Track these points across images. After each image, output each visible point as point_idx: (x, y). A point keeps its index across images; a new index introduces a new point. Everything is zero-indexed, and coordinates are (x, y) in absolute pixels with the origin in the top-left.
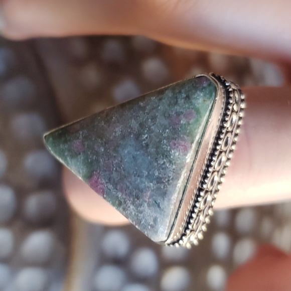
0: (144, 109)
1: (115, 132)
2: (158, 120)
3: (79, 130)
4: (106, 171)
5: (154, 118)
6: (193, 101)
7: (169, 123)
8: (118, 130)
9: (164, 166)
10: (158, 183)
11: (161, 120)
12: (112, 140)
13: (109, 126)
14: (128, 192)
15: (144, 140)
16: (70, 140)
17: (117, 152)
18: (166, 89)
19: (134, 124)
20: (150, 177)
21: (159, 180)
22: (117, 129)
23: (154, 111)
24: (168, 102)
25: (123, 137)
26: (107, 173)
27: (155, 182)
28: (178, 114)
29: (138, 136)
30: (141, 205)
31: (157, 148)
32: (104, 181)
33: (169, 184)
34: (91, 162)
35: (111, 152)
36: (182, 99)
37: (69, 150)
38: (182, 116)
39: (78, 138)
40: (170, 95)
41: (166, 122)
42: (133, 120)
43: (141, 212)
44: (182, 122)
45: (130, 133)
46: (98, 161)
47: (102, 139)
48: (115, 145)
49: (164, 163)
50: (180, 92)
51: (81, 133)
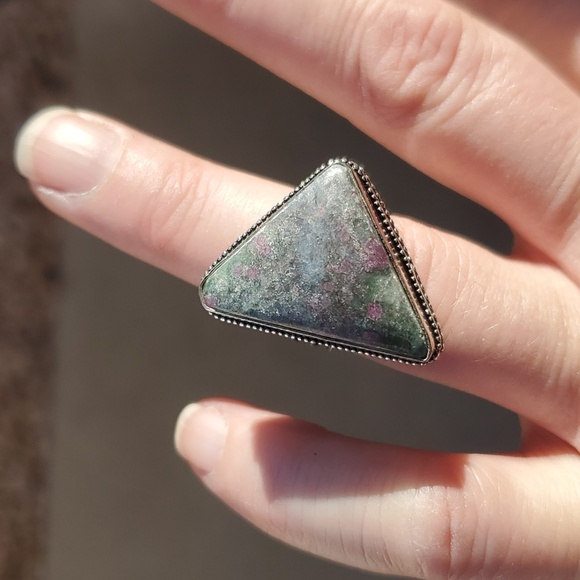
0: (277, 305)
1: (319, 299)
2: (268, 284)
3: (365, 330)
4: (353, 264)
5: (271, 288)
6: (227, 284)
7: (259, 274)
8: (315, 299)
9: (288, 233)
10: (302, 220)
11: (266, 282)
12: (328, 292)
13: (325, 310)
14: (338, 228)
15: (292, 271)
16: (385, 327)
17: (327, 276)
18: (247, 313)
19: (294, 295)
20: (307, 229)
21: (300, 221)
22: (316, 301)
23: (267, 296)
24: (250, 297)
25: (313, 287)
26: (351, 261)
27: (305, 222)
28: (246, 278)
29: (297, 279)
30: (334, 208)
31: (283, 255)
32: (361, 254)
33: (294, 213)
34: (366, 284)
35: (335, 280)
36: (236, 293)
37: (391, 315)
38: (244, 274)
39: (371, 321)
40: (244, 304)
41: (262, 277)
42: (294, 299)
43: (337, 200)
44: (247, 269)
45: (303, 287)
46: (357, 280)
47: (340, 301)
48: (325, 285)
49: (285, 236)
50: (234, 301)
51: (364, 325)
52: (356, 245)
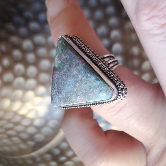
0: (87, 77)
2: (86, 85)
3: (68, 54)
4: (60, 75)
5: (86, 83)
6: (101, 94)
7: (88, 90)
10: (67, 97)
11: (87, 86)
12: (70, 72)
13: (75, 67)
14: (58, 88)
15: (77, 85)
16: (63, 52)
17: (68, 77)
19: (80, 77)
20: (66, 94)
22: (75, 71)
23: (89, 82)
24: (95, 85)
25: (73, 76)
26: (60, 77)
28: (93, 91)
29: (76, 81)
30: (57, 95)
33: (69, 101)
34: (60, 68)
35: (66, 74)
36: (99, 89)
37: (60, 54)
38: (93, 93)
39: (65, 56)
40: (98, 84)
41: (87, 88)
42: (81, 76)
43: (55, 96)
44: (91, 94)
45: (76, 78)
46: (61, 70)
47: (69, 67)
48: (70, 75)
49: (74, 96)
50: (101, 87)
51: (68, 56)
52: (56, 80)
